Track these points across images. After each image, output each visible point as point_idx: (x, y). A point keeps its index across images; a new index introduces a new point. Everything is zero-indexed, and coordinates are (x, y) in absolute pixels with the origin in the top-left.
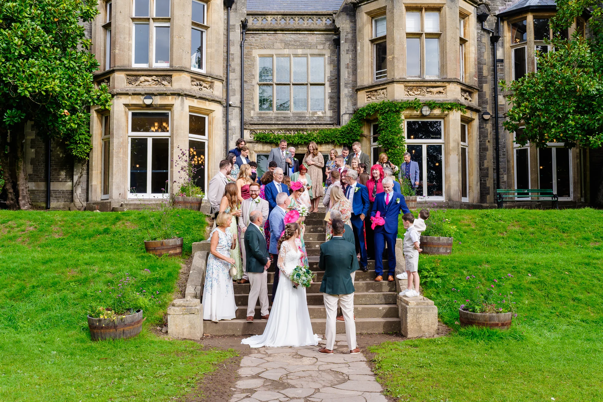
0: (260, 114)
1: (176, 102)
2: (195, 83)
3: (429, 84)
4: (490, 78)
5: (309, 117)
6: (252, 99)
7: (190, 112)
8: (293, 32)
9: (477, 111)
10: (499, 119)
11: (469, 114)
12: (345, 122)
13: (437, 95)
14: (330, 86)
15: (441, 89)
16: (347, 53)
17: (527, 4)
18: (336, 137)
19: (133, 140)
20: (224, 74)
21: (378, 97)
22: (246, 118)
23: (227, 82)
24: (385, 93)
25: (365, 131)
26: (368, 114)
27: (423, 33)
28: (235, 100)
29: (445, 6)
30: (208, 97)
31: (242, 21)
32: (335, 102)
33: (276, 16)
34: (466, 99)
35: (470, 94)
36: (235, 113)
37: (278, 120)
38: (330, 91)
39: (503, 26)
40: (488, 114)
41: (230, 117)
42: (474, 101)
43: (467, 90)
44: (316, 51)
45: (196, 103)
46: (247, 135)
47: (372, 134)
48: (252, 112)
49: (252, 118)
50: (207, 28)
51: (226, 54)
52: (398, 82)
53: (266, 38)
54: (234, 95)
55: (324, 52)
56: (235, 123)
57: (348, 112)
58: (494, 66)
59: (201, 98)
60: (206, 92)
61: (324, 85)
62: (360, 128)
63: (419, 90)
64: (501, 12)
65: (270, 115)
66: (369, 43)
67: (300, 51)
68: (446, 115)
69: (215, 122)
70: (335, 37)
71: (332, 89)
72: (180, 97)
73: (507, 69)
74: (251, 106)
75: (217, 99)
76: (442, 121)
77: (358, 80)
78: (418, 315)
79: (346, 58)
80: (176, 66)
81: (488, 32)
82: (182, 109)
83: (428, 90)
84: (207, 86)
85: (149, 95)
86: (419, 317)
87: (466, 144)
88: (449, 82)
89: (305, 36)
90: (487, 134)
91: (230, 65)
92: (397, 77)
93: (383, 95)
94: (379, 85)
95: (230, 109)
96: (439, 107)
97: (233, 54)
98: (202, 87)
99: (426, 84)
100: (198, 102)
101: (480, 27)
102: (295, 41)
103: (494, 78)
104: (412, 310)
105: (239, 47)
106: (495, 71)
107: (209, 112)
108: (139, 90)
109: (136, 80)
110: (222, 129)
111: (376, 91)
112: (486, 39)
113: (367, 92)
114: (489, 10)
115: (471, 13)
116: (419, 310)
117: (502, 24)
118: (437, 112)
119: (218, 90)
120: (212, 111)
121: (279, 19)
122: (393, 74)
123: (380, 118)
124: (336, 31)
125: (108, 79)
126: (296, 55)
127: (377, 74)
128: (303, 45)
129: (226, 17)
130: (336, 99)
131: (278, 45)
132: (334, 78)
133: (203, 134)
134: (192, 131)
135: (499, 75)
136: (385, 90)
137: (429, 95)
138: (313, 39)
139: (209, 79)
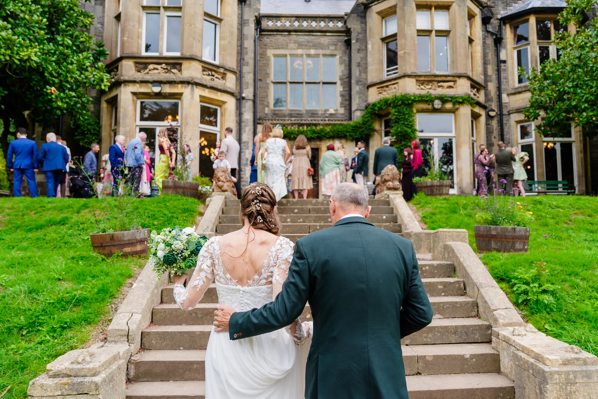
0: (275, 110)
1: (186, 91)
2: (207, 73)
3: (440, 79)
4: (494, 77)
5: (322, 114)
6: (267, 96)
7: (201, 101)
8: (307, 34)
9: (484, 107)
10: (504, 116)
12: (357, 118)
13: (448, 90)
14: (342, 84)
15: (451, 84)
16: (358, 52)
17: (529, 8)
18: (348, 132)
20: (237, 67)
21: (389, 92)
22: (259, 114)
23: (240, 75)
24: (397, 88)
25: (377, 126)
26: (380, 109)
27: (432, 31)
28: (248, 93)
29: (454, 4)
30: (219, 87)
31: (256, 16)
32: (346, 100)
33: (290, 18)
34: (475, 95)
35: (478, 91)
36: (248, 106)
37: (291, 117)
38: (342, 90)
39: (505, 29)
40: (494, 111)
41: (243, 110)
42: (481, 98)
43: (475, 85)
44: (328, 52)
45: (207, 93)
47: (383, 128)
48: (266, 109)
49: (266, 114)
50: (220, 20)
51: (240, 48)
52: (409, 76)
53: (280, 39)
54: (247, 88)
55: (335, 52)
56: (248, 116)
57: (359, 108)
58: (498, 66)
59: (212, 88)
60: (218, 83)
61: (335, 83)
62: (373, 122)
63: (430, 84)
64: (503, 16)
65: (284, 112)
66: (380, 41)
67: (312, 52)
68: (457, 109)
69: (227, 113)
70: (346, 38)
71: (344, 88)
72: (190, 86)
73: (510, 69)
74: (266, 103)
75: (229, 90)
76: (453, 115)
77: (368, 78)
78: (569, 388)
79: (356, 57)
80: (187, 54)
81: (492, 34)
82: (192, 97)
83: (439, 84)
84: (220, 77)
85: (158, 83)
86: (571, 392)
87: (474, 139)
88: (460, 76)
89: (317, 37)
90: (493, 130)
91: (243, 59)
92: (409, 72)
93: (394, 90)
94: (390, 81)
95: (244, 101)
96: (451, 101)
97: (246, 48)
98: (214, 78)
99: (437, 79)
100: (209, 91)
101: (484, 29)
102: (308, 42)
103: (498, 77)
104: (556, 376)
105: (253, 41)
106: (499, 71)
107: (221, 104)
108: (148, 78)
109: (145, 68)
110: (235, 121)
111: (387, 86)
112: (490, 41)
113: (378, 88)
114: (493, 14)
115: (476, 15)
116: (571, 376)
117: (504, 27)
118: (449, 105)
119: (230, 82)
120: (224, 103)
121: (292, 22)
122: (404, 68)
123: (393, 111)
124: (348, 32)
125: (117, 68)
126: (309, 56)
127: (388, 71)
128: (316, 46)
129: (240, 12)
130: (347, 97)
131: (292, 45)
132: (345, 77)
133: (214, 124)
134: (203, 121)
135: (503, 75)
136: (396, 85)
137: (440, 89)
138: (325, 40)
139: (222, 70)
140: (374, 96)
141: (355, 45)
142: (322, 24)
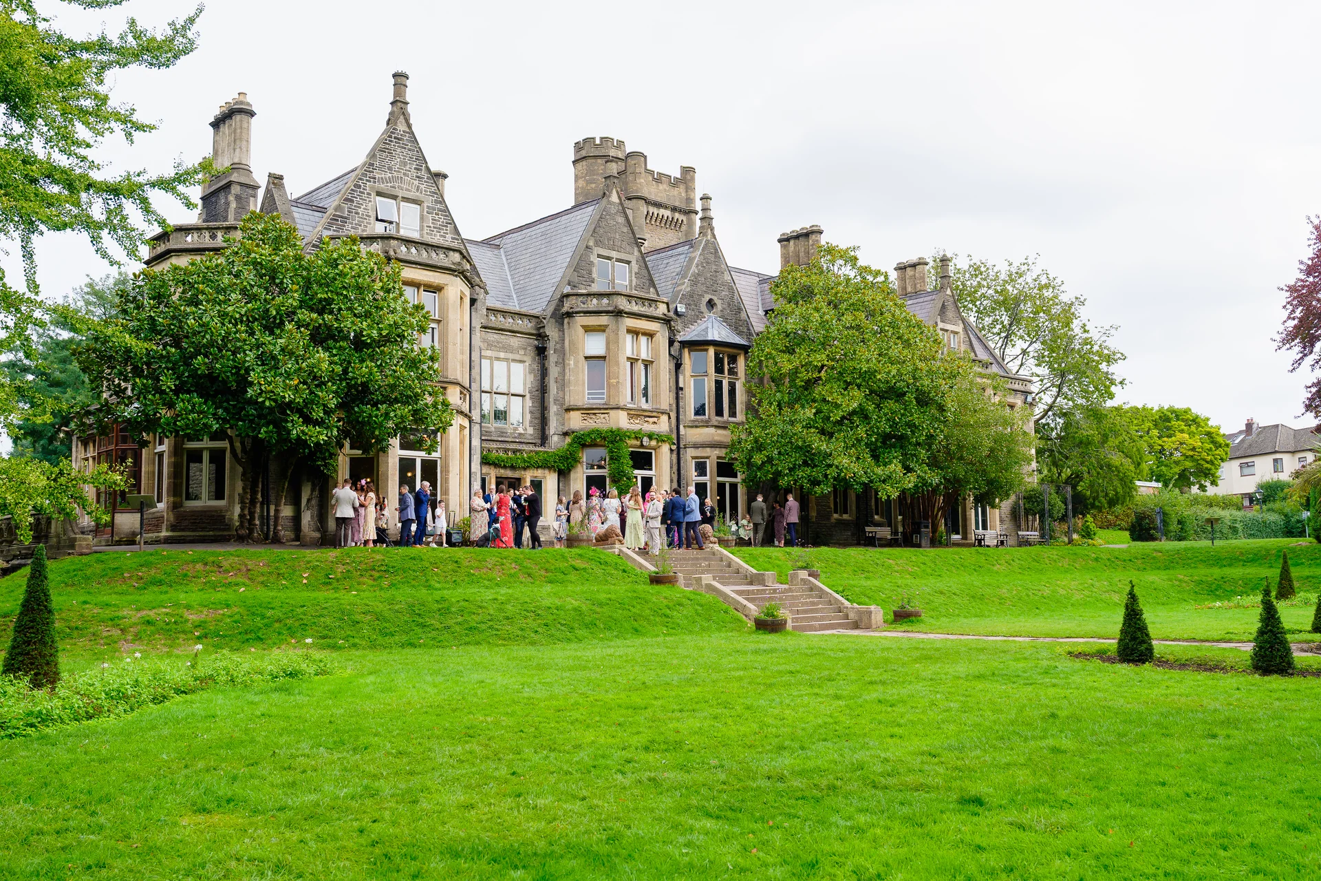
3: (647, 414)
4: (674, 406)
5: (511, 434)
10: (681, 449)
12: (555, 443)
13: (653, 426)
14: (531, 398)
15: (655, 419)
16: (556, 366)
17: (709, 339)
19: (401, 461)
20: (469, 385)
21: (597, 421)
24: (607, 419)
27: (638, 360)
29: (658, 334)
36: (476, 428)
38: (531, 405)
39: (685, 354)
41: (472, 434)
44: (517, 357)
47: (585, 460)
52: (622, 409)
55: (525, 358)
57: (558, 433)
58: (677, 393)
61: (523, 396)
62: (579, 453)
63: (639, 419)
64: (684, 340)
66: (584, 360)
67: (502, 355)
68: (659, 447)
70: (538, 345)
71: (535, 403)
73: (687, 398)
76: (653, 452)
77: (567, 398)
79: (554, 372)
80: (451, 377)
81: (675, 358)
83: (646, 420)
88: (661, 412)
89: (507, 337)
92: (621, 404)
93: (605, 421)
94: (600, 409)
96: (656, 439)
99: (645, 414)
102: (498, 342)
111: (594, 414)
113: (583, 414)
118: (654, 443)
122: (617, 399)
123: (611, 446)
124: (542, 337)
126: (498, 359)
127: (589, 394)
128: (505, 348)
132: (537, 392)
136: (606, 416)
137: (646, 424)
138: (515, 341)
139: (465, 392)
140: (576, 422)
141: (552, 357)
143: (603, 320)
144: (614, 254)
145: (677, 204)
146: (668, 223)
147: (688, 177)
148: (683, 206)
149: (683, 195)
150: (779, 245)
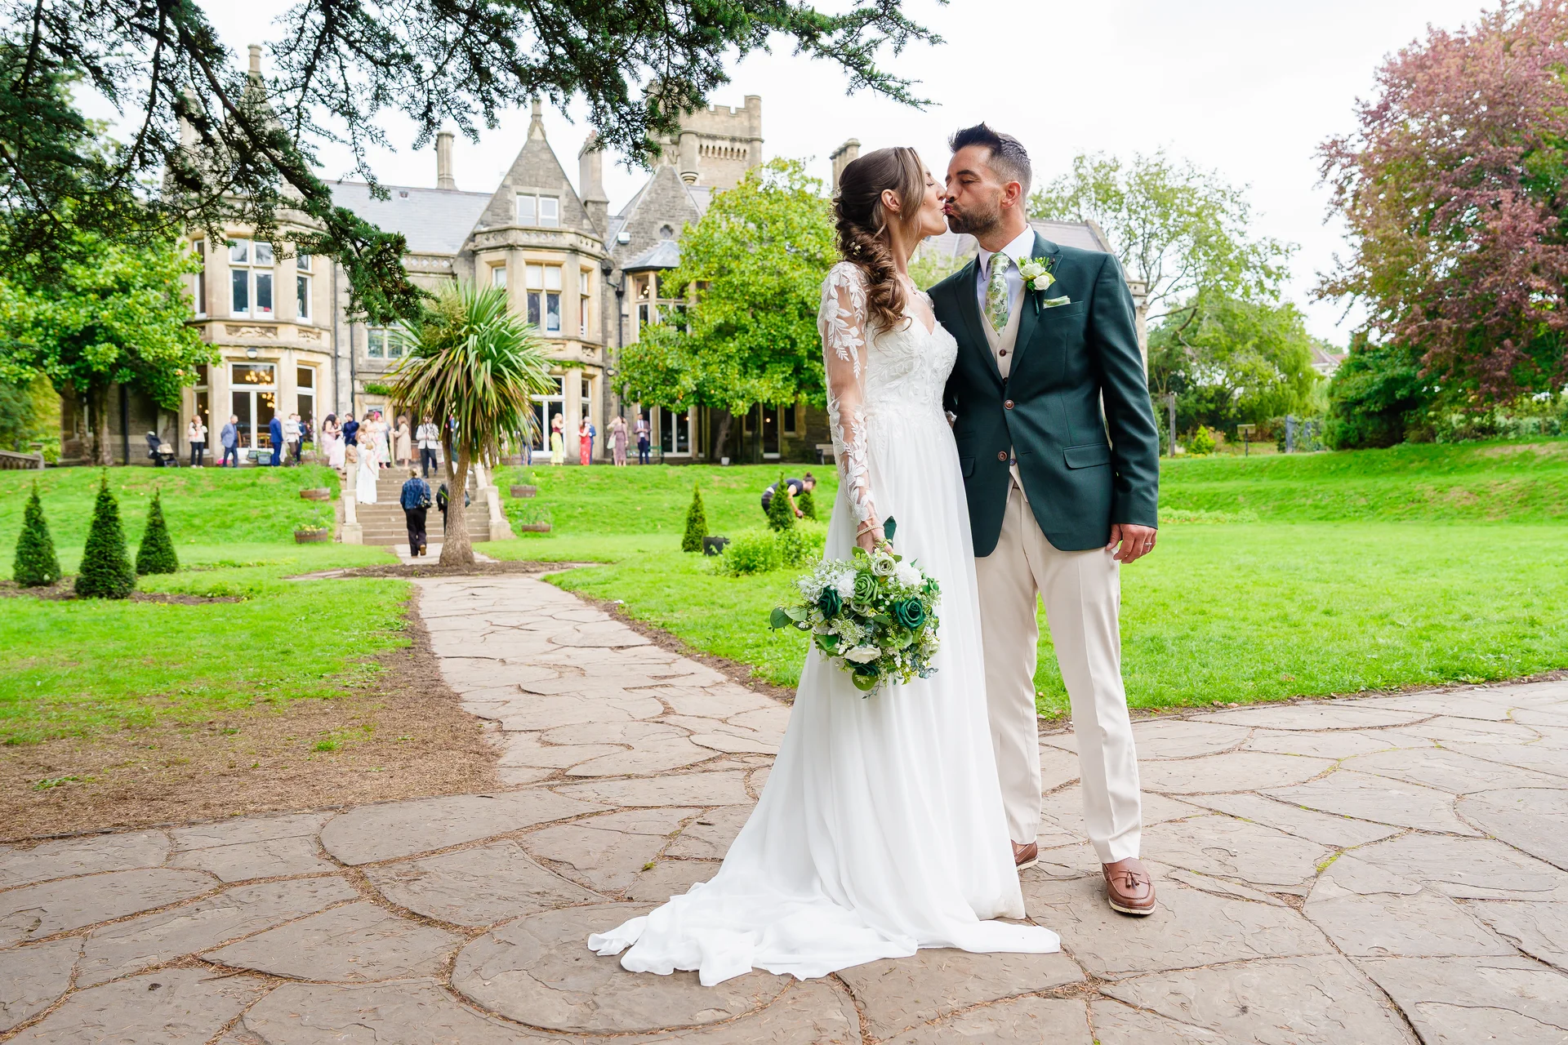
0: (371, 361)
1: (283, 355)
2: (301, 335)
3: (550, 341)
4: (615, 333)
6: (360, 345)
7: (297, 365)
9: (600, 367)
11: (590, 371)
15: (561, 347)
17: (647, 265)
19: (235, 394)
20: (331, 323)
22: (356, 366)
23: (336, 333)
27: (543, 289)
28: (345, 351)
29: (565, 264)
30: (316, 349)
34: (587, 356)
35: (593, 350)
36: (344, 365)
37: (390, 369)
39: (628, 281)
40: (613, 369)
41: (339, 369)
42: (597, 357)
43: (588, 346)
45: (304, 356)
46: (358, 387)
48: (360, 359)
49: (363, 367)
50: (312, 275)
51: (333, 302)
54: (343, 346)
56: (345, 375)
58: (619, 321)
59: (309, 351)
60: (314, 343)
64: (627, 267)
65: (381, 363)
68: (567, 373)
69: (323, 374)
72: (287, 350)
73: (631, 325)
74: (360, 353)
75: (325, 351)
76: (563, 378)
80: (283, 318)
81: (613, 286)
82: (289, 362)
83: (549, 347)
84: (314, 337)
85: (253, 348)
87: (588, 400)
88: (570, 340)
90: (611, 390)
91: (338, 314)
95: (339, 360)
96: (560, 364)
97: (340, 302)
98: (309, 340)
99: (547, 341)
100: (306, 354)
101: (604, 282)
103: (619, 333)
106: (620, 325)
107: (316, 365)
108: (241, 341)
109: (237, 331)
110: (331, 382)
112: (611, 294)
114: (614, 266)
115: (594, 270)
117: (626, 279)
118: (558, 369)
119: (326, 342)
120: (320, 363)
124: (454, 276)
125: (203, 328)
133: (310, 385)
134: (300, 384)
135: (624, 330)
138: (428, 282)
139: (317, 330)
142: (425, 263)
143: (501, 255)
144: (537, 190)
145: (737, 134)
146: (729, 154)
147: (751, 105)
148: (748, 137)
149: (746, 124)
150: (831, 162)
